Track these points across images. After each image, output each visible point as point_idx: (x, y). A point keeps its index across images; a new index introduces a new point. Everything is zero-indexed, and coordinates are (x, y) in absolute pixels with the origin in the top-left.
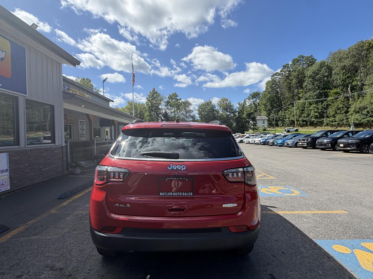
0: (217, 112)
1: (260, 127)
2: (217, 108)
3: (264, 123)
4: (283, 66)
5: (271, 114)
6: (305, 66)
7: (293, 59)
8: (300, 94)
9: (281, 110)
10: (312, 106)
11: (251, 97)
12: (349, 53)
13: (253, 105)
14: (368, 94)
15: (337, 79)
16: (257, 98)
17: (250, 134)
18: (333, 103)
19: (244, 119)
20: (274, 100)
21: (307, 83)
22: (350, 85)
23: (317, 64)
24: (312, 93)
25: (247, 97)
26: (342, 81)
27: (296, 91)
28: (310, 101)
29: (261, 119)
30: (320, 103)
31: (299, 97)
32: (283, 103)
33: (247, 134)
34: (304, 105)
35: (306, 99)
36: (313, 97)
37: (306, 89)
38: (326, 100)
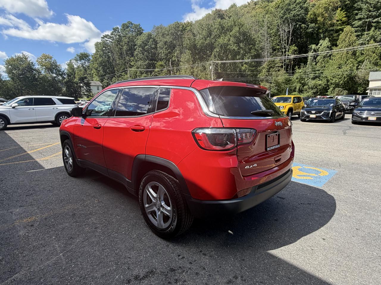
0: (38, 72)
1: (95, 94)
2: (37, 67)
3: (98, 89)
4: (114, 29)
5: (104, 80)
6: (134, 34)
7: (123, 23)
8: (132, 62)
9: (115, 76)
10: (143, 75)
11: (78, 57)
12: (170, 30)
13: (82, 68)
14: (183, 70)
15: (161, 52)
16: (86, 61)
17: (85, 101)
18: (159, 74)
19: (77, 84)
20: (106, 65)
21: (138, 52)
22: (171, 59)
23: (145, 34)
24: (142, 63)
25: (74, 58)
26: (165, 55)
27: (127, 58)
28: (141, 70)
29: (95, 84)
30: (150, 73)
31: (130, 65)
32: (115, 69)
33: (82, 101)
34: (136, 73)
35: (138, 68)
36: (143, 66)
37: (137, 58)
38: (154, 71)
